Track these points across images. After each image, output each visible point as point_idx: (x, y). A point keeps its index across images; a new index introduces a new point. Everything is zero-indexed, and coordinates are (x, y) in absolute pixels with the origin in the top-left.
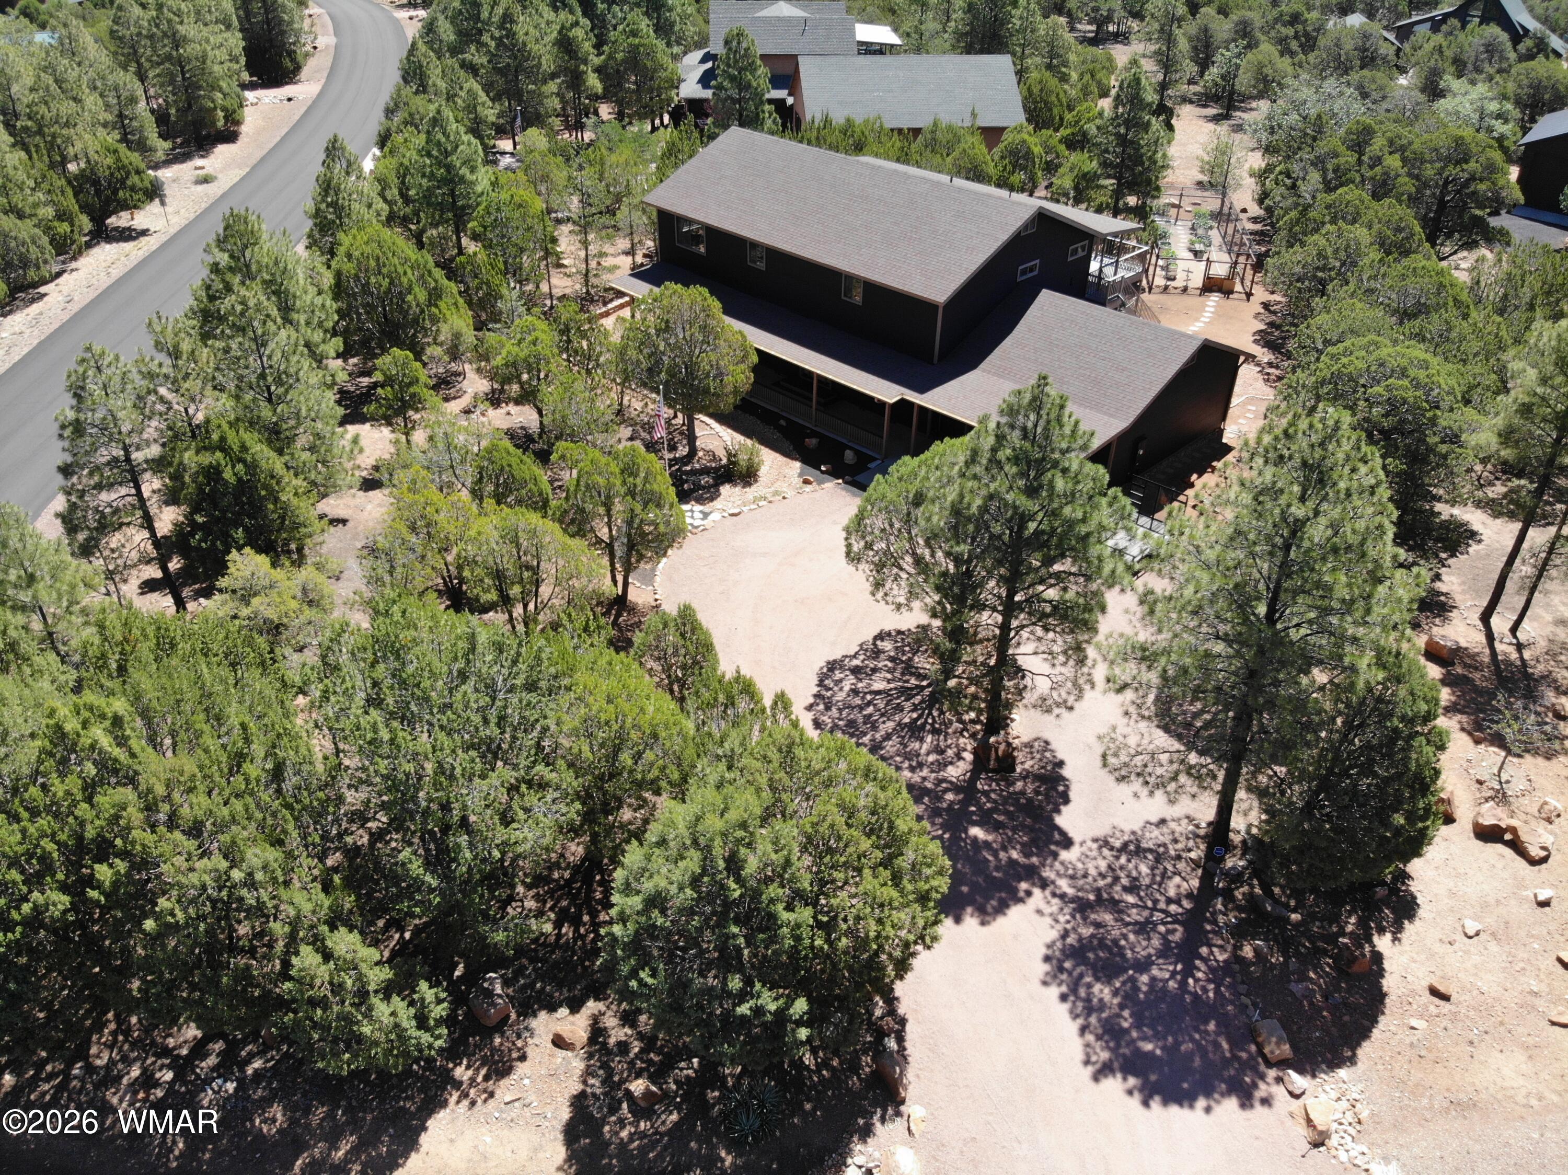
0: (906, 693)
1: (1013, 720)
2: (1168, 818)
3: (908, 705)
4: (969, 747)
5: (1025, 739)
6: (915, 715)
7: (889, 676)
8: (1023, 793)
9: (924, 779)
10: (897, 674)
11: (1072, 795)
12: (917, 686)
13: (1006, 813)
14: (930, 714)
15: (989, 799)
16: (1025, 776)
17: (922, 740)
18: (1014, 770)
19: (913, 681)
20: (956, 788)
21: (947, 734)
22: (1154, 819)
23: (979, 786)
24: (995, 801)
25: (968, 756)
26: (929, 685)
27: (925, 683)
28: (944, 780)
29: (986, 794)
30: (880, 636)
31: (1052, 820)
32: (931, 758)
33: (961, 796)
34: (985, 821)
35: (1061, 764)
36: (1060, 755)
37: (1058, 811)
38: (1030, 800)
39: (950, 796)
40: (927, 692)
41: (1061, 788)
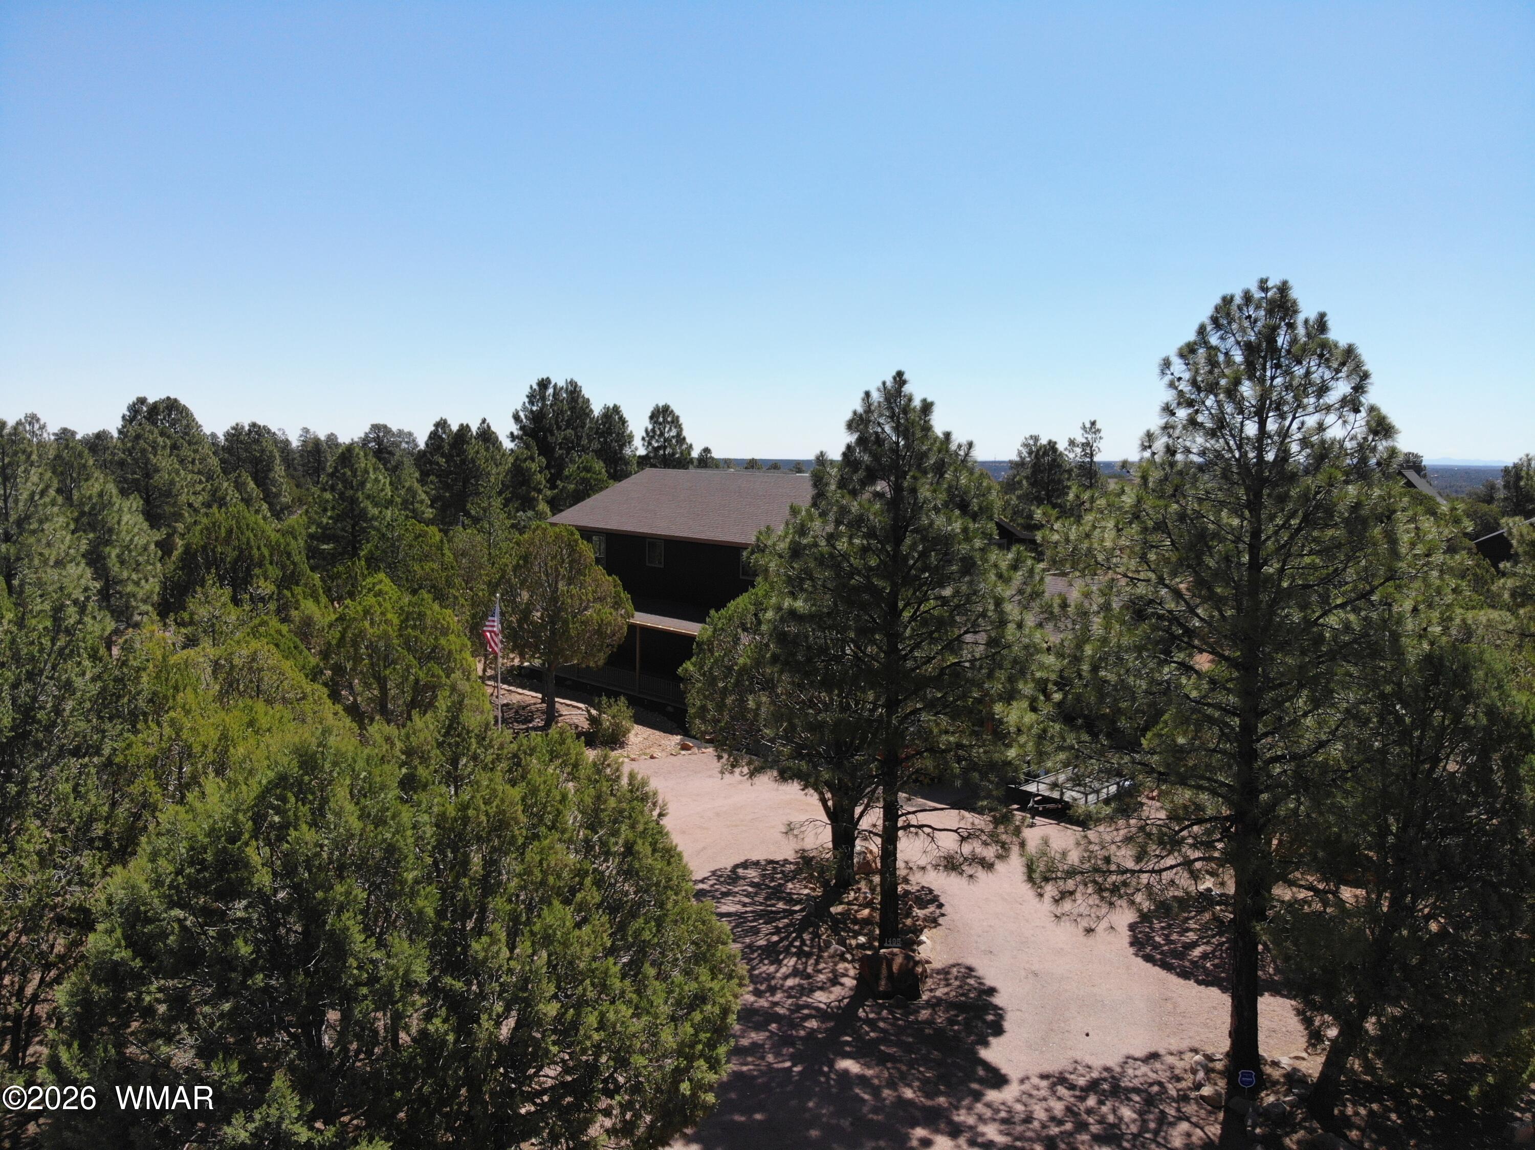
0: (769, 917)
1: (921, 943)
2: (1162, 1051)
3: (766, 929)
4: (852, 972)
5: (937, 964)
6: (775, 938)
7: (747, 900)
8: (930, 1022)
9: (776, 1004)
10: (760, 899)
11: (1006, 1025)
12: (784, 911)
13: (899, 1044)
14: (799, 936)
15: (874, 1028)
16: (935, 1003)
17: (779, 963)
18: (919, 996)
19: (781, 905)
20: (822, 1014)
21: (820, 957)
22: (1140, 1053)
23: (861, 1013)
24: (883, 1031)
25: (849, 982)
26: (801, 910)
27: (797, 908)
28: (808, 1006)
29: (872, 1023)
30: (745, 865)
31: (975, 1053)
32: (790, 982)
33: (831, 1024)
34: (861, 1052)
35: (992, 991)
36: (989, 982)
37: (986, 1044)
38: (940, 1032)
39: (813, 1024)
40: (798, 916)
41: (990, 1018)
